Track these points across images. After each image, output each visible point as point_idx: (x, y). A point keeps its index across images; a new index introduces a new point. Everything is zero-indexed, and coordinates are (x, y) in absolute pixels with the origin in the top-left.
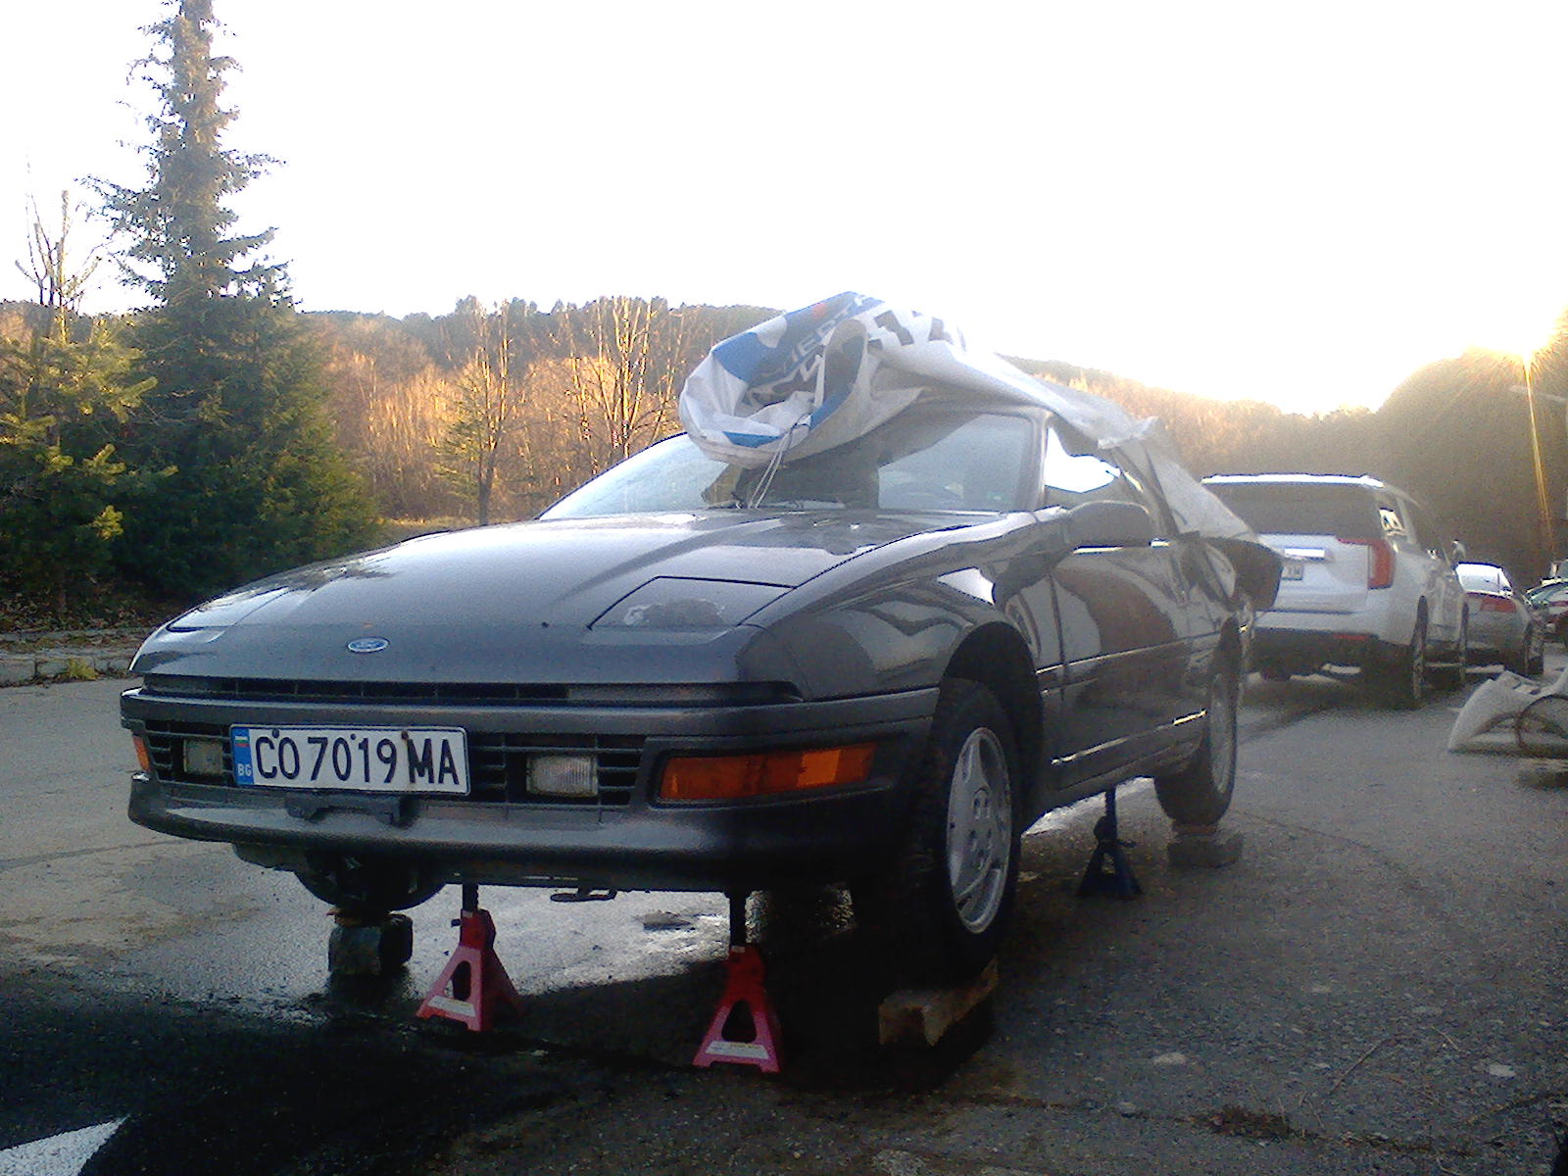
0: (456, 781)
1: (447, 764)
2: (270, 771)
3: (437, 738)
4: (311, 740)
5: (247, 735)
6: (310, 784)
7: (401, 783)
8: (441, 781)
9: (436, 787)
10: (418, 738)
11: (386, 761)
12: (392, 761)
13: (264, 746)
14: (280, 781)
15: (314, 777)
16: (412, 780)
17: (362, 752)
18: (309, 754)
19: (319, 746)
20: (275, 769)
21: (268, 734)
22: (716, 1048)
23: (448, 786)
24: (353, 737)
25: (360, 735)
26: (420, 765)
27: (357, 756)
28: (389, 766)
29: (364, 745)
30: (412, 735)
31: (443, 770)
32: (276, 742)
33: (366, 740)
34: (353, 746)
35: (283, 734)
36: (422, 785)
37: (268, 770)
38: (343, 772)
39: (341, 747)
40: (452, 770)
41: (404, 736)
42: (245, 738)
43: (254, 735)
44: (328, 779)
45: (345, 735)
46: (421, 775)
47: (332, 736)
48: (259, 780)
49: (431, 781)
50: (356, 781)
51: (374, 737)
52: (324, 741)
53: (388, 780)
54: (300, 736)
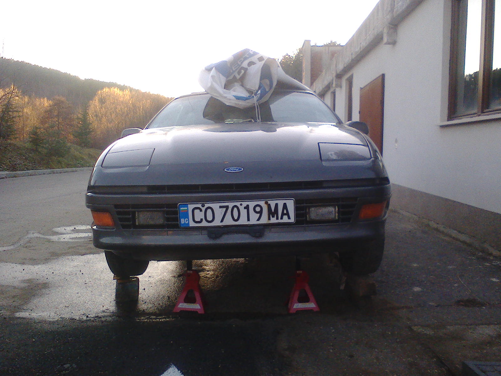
0: (289, 218)
1: (285, 212)
2: (199, 220)
3: (281, 203)
4: (221, 207)
5: (187, 207)
6: (221, 224)
7: (264, 220)
8: (282, 218)
9: (280, 221)
10: (272, 203)
11: (257, 212)
12: (261, 213)
13: (197, 211)
14: (204, 224)
15: (222, 221)
16: (269, 219)
17: (246, 210)
18: (219, 213)
19: (225, 209)
20: (202, 219)
21: (199, 206)
23: (285, 219)
24: (241, 205)
25: (245, 204)
26: (272, 213)
27: (244, 212)
28: (259, 214)
29: (247, 207)
30: (269, 202)
31: (283, 214)
32: (203, 209)
33: (248, 206)
34: (242, 208)
35: (207, 205)
36: (273, 220)
37: (197, 219)
38: (236, 218)
39: (235, 209)
40: (288, 214)
41: (266, 203)
42: (186, 208)
43: (191, 207)
44: (229, 221)
45: (238, 204)
46: (273, 217)
47: (231, 205)
48: (192, 224)
49: (277, 219)
50: (243, 221)
51: (252, 204)
52: (227, 207)
53: (258, 220)
54: (215, 206)
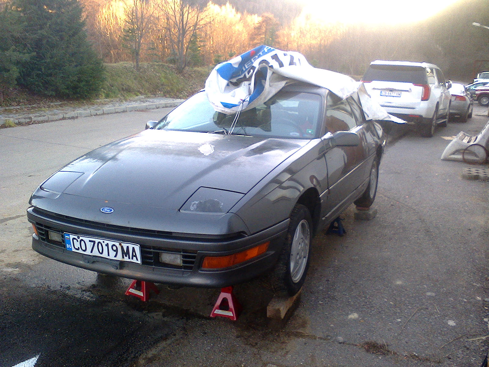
0: (137, 260)
1: (134, 254)
2: (77, 248)
3: (131, 246)
4: (90, 241)
5: (69, 236)
6: (90, 254)
7: (119, 257)
8: (132, 259)
9: (131, 260)
10: (125, 245)
11: (115, 251)
12: (116, 251)
13: (75, 241)
14: (80, 251)
15: (91, 252)
16: (123, 257)
17: (107, 247)
18: (89, 245)
19: (92, 243)
20: (79, 248)
21: (76, 237)
22: (217, 312)
23: (134, 260)
24: (104, 242)
25: (106, 242)
26: (125, 253)
27: (105, 248)
28: (115, 253)
29: (107, 245)
30: (122, 244)
31: (133, 256)
32: (79, 240)
33: (108, 244)
34: (104, 245)
35: (81, 238)
36: (126, 259)
38: (101, 251)
39: (100, 244)
40: (136, 256)
41: (120, 244)
42: (69, 237)
43: (72, 237)
44: (96, 253)
45: (101, 241)
46: (126, 256)
47: (97, 241)
48: (74, 250)
49: (129, 258)
50: (105, 255)
51: (111, 243)
52: (94, 242)
53: (115, 256)
54: (87, 239)
